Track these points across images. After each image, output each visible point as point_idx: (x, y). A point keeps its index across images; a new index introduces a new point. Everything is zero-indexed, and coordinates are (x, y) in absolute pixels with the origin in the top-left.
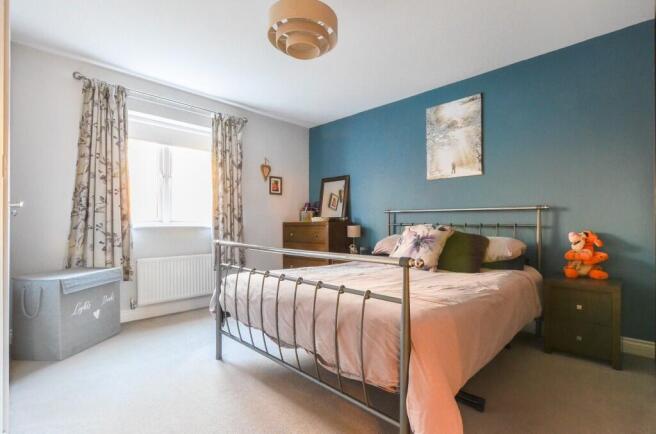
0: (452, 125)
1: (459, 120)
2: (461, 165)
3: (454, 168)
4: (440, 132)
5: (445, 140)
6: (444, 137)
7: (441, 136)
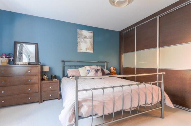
0: (86, 37)
1: (87, 36)
2: (88, 49)
3: (86, 49)
4: (82, 38)
5: (84, 41)
6: (84, 40)
7: (83, 39)
